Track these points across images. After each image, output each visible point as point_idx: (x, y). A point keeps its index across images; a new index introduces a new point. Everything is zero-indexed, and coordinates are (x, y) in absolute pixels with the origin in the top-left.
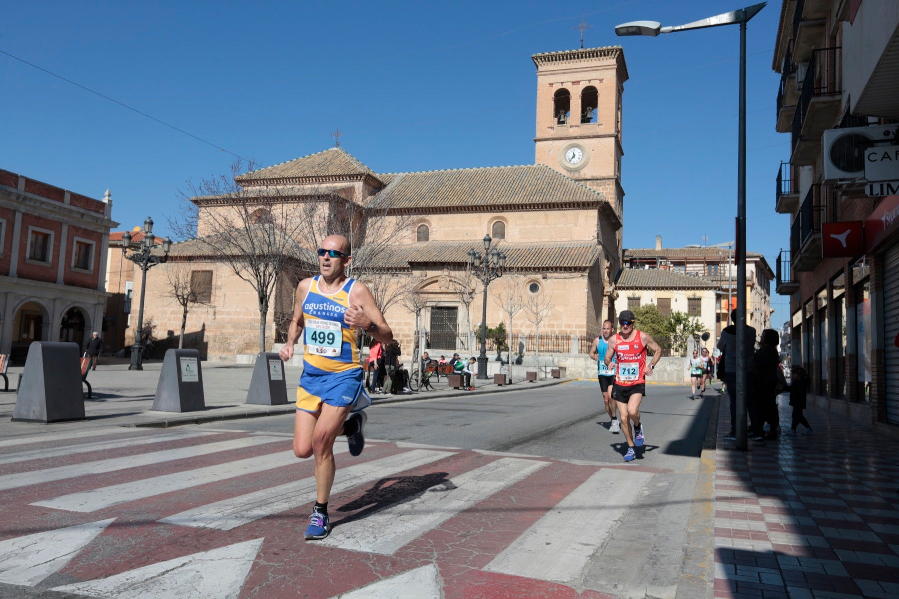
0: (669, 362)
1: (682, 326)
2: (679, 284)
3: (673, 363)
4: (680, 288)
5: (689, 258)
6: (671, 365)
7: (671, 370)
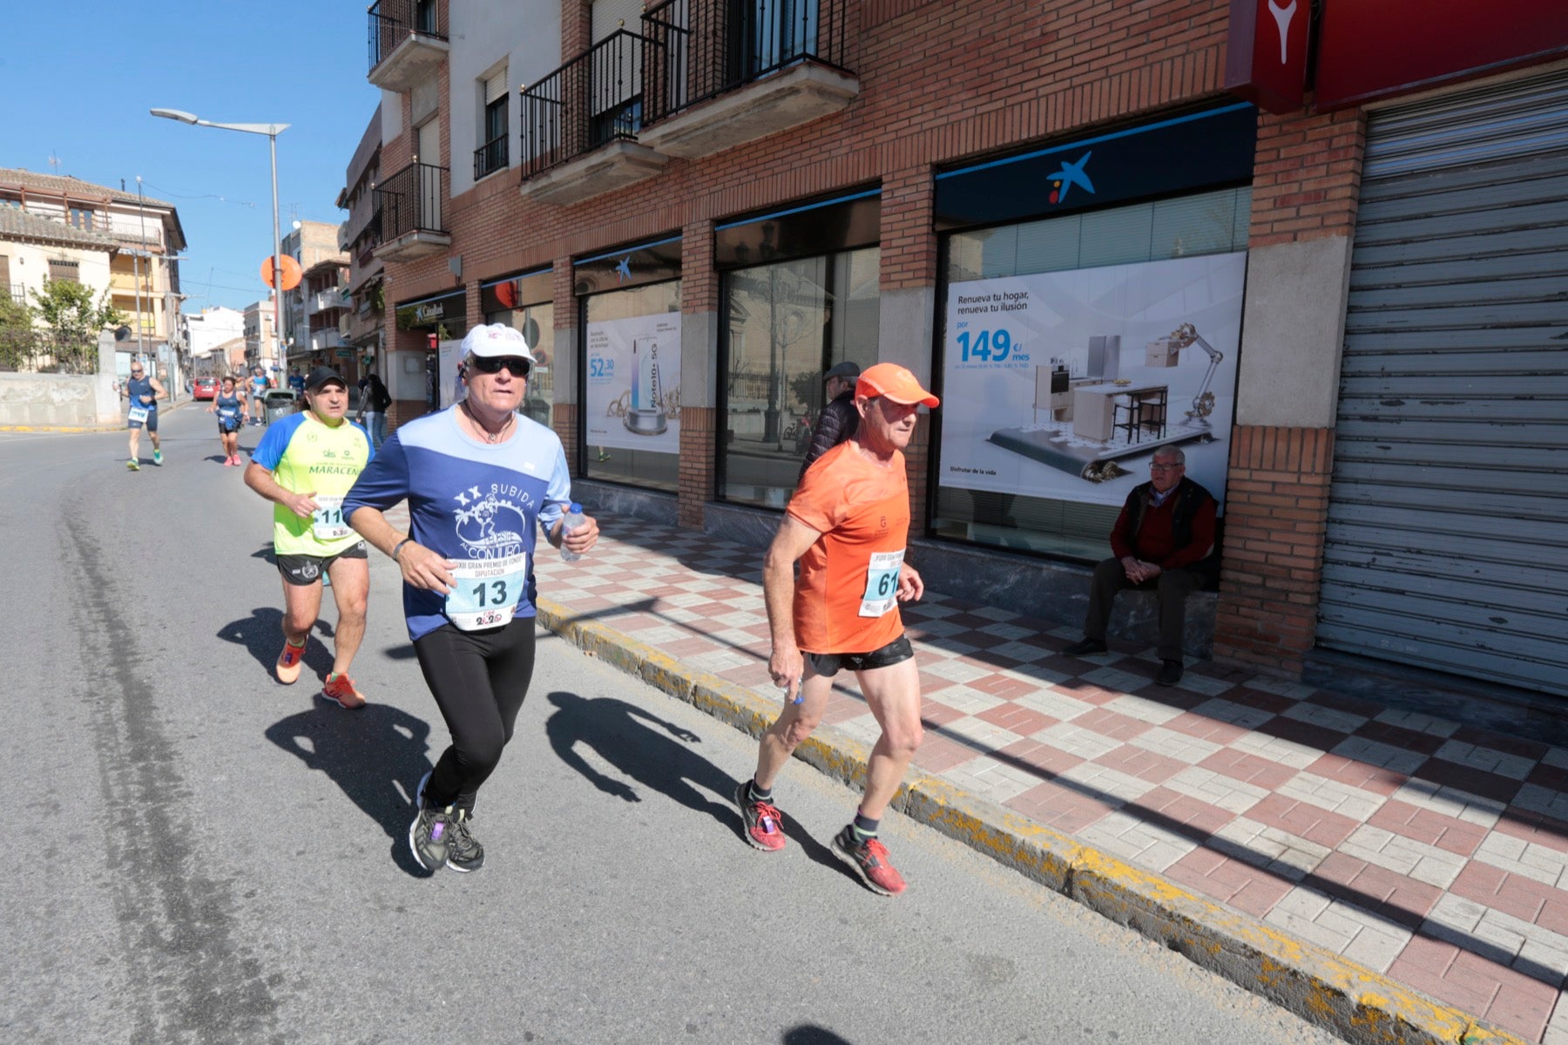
0: (58, 385)
1: (74, 312)
2: (26, 230)
3: (66, 386)
4: (28, 240)
5: (30, 188)
6: (63, 390)
7: (63, 400)
